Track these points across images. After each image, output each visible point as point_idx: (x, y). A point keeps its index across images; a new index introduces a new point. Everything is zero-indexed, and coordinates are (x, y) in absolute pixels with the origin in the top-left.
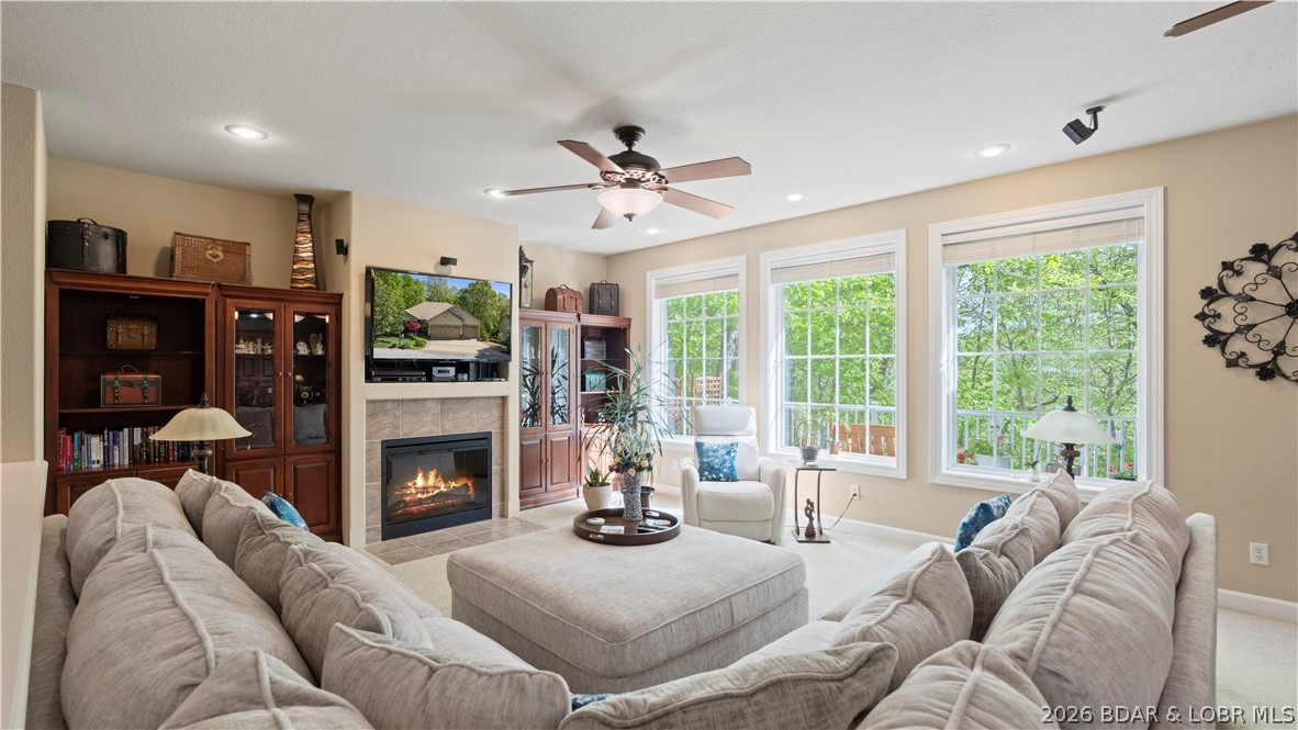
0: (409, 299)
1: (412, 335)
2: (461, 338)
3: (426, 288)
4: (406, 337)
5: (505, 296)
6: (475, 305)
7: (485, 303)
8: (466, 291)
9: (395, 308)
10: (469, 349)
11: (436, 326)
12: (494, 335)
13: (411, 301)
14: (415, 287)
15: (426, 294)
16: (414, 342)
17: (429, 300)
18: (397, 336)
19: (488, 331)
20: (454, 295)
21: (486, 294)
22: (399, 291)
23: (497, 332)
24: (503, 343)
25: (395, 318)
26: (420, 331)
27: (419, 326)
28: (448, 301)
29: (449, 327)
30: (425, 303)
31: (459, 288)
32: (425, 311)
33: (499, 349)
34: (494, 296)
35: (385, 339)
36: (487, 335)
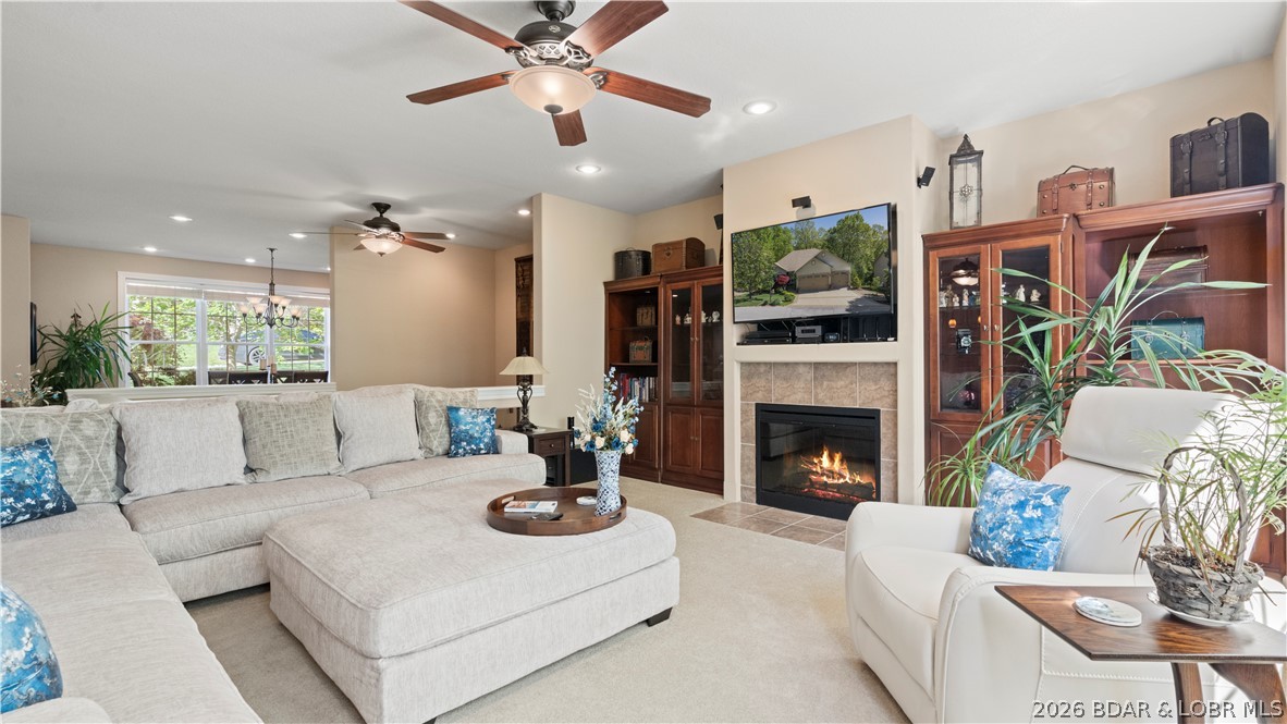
0: (778, 250)
1: (781, 290)
2: (830, 288)
3: (793, 236)
4: (776, 292)
5: (880, 228)
6: (845, 245)
7: (857, 241)
8: (835, 231)
9: (766, 263)
10: (839, 301)
11: (804, 277)
12: (868, 280)
13: (780, 253)
14: (784, 236)
15: (794, 242)
16: (783, 297)
17: (797, 248)
18: (768, 292)
19: (860, 276)
20: (821, 237)
21: (857, 230)
22: (770, 244)
23: (872, 276)
24: (879, 290)
25: (766, 273)
26: (788, 284)
27: (788, 279)
28: (815, 246)
29: (817, 276)
30: (793, 253)
31: (827, 229)
32: (794, 262)
33: (874, 298)
34: (867, 229)
35: (759, 297)
36: (859, 282)
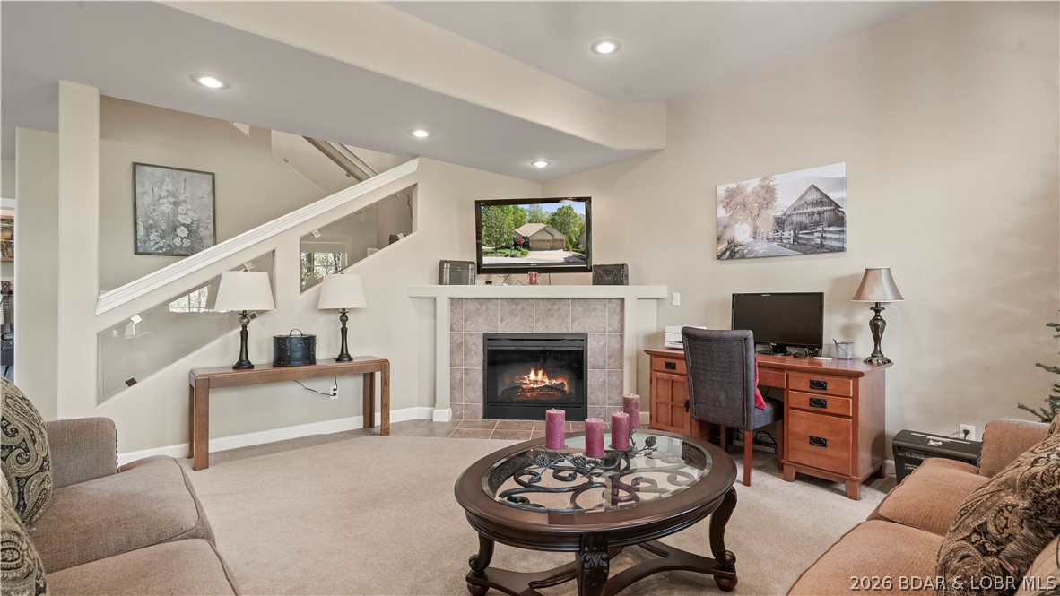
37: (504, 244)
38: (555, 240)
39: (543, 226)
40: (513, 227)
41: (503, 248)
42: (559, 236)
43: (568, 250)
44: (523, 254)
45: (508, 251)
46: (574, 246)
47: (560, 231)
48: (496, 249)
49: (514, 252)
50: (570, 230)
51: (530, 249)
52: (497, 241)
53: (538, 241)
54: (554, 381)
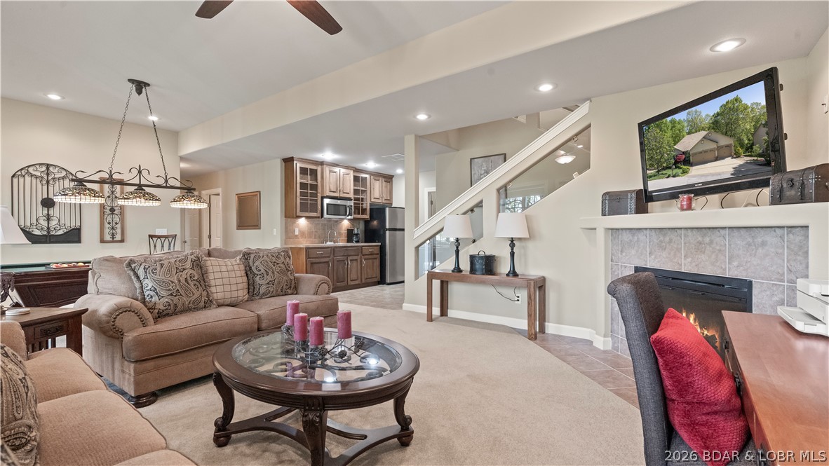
37: (665, 165)
38: (719, 148)
39: (703, 133)
40: (672, 143)
41: (665, 168)
42: (724, 141)
43: (738, 156)
44: (685, 172)
45: (669, 172)
46: (747, 149)
47: (726, 134)
48: (658, 172)
49: (675, 171)
50: (739, 130)
51: (691, 165)
52: (659, 162)
53: (701, 153)
54: (706, 332)
